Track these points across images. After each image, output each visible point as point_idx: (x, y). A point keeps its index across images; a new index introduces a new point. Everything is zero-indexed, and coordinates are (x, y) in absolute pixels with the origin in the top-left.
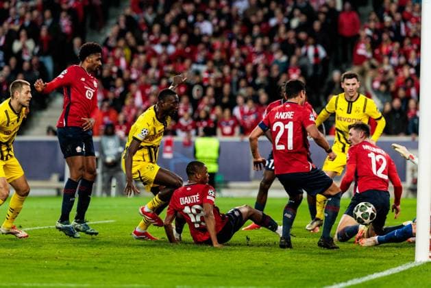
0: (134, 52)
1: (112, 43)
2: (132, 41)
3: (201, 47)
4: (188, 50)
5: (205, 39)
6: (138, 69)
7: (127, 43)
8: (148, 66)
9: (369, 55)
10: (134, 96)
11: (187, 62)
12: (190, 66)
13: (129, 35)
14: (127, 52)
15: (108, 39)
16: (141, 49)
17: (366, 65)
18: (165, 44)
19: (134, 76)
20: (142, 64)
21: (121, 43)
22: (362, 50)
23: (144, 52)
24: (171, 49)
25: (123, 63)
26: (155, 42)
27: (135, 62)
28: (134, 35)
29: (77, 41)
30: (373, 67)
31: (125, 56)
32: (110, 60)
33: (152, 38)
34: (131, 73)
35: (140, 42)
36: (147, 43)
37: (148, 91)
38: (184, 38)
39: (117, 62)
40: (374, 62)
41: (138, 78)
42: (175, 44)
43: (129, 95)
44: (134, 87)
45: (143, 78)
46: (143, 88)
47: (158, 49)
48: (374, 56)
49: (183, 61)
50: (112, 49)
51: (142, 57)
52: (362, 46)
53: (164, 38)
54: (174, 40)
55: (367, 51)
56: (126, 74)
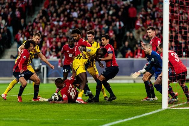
0: (46, 25)
1: (37, 20)
2: (45, 20)
3: (73, 22)
4: (67, 24)
5: (75, 19)
6: (47, 31)
7: (43, 21)
8: (51, 30)
9: (141, 25)
10: (46, 42)
11: (68, 29)
12: (69, 30)
13: (44, 18)
14: (43, 25)
15: (35, 19)
16: (48, 23)
17: (140, 29)
18: (59, 21)
19: (46, 34)
20: (49, 29)
21: (41, 21)
22: (138, 24)
23: (50, 25)
24: (61, 23)
25: (41, 29)
26: (54, 20)
27: (46, 29)
28: (46, 18)
29: (22, 20)
30: (143, 30)
31: (42, 26)
32: (36, 28)
33: (53, 19)
34: (44, 33)
35: (48, 20)
36: (51, 21)
37: (52, 40)
38: (66, 19)
39: (39, 29)
40: (143, 28)
41: (48, 35)
42: (63, 21)
43: (44, 42)
44: (46, 39)
45: (50, 35)
46: (50, 39)
47: (56, 23)
48: (144, 26)
49: (66, 28)
50: (37, 23)
51: (49, 27)
52: (138, 22)
53: (58, 19)
54: (62, 19)
55: (140, 23)
56: (42, 33)
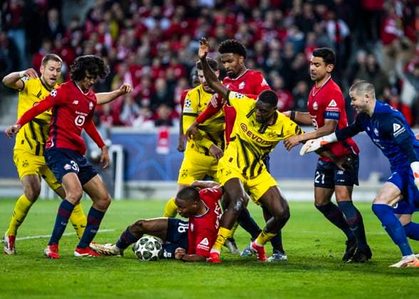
0: (122, 27)
1: (96, 15)
2: (119, 14)
3: (201, 21)
4: (184, 25)
5: (205, 12)
6: (126, 46)
7: (114, 17)
8: (137, 43)
9: (400, 33)
10: (122, 79)
11: (185, 39)
12: (188, 44)
13: (116, 7)
14: (114, 27)
15: (91, 11)
16: (129, 23)
17: (396, 44)
18: (158, 18)
19: (121, 55)
20: (131, 41)
21: (107, 16)
22: (391, 29)
23: (133, 27)
24: (165, 24)
25: (108, 39)
26: (146, 15)
27: (122, 39)
28: (122, 7)
29: (53, 14)
30: (404, 47)
31: (111, 32)
32: (93, 37)
33: (143, 10)
34: (117, 52)
35: (129, 15)
36: (136, 16)
37: (138, 74)
38: (180, 10)
39: (101, 39)
40: (406, 41)
41: (127, 57)
42: (170, 18)
43: (116, 78)
44: (122, 68)
45: (132, 58)
46: (133, 69)
47: (150, 23)
48: (407, 34)
49: (179, 38)
50: (96, 23)
51: (131, 33)
52: (392, 22)
53: (156, 10)
54: (168, 12)
55: (397, 27)
56: (112, 53)
